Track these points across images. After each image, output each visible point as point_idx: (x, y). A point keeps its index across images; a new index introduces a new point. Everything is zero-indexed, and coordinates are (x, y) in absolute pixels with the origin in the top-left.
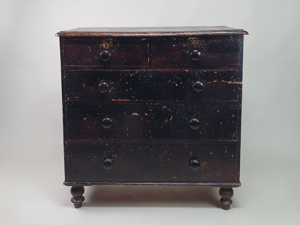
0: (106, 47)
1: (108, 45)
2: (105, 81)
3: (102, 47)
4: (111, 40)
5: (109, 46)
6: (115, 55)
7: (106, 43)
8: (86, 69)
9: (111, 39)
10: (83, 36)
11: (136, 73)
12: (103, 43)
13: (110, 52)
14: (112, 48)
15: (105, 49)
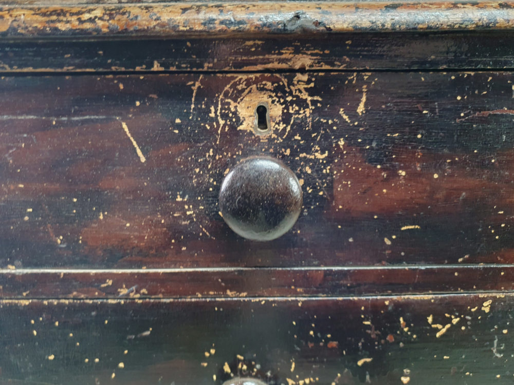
0: (262, 122)
1: (276, 111)
2: (250, 367)
3: (233, 128)
4: (302, 70)
5: (286, 118)
6: (330, 187)
7: (262, 89)
8: (112, 291)
9: (305, 60)
10: (62, 27)
11: (480, 311)
12: (237, 95)
13: (291, 164)
14: (306, 136)
15: (252, 147)
